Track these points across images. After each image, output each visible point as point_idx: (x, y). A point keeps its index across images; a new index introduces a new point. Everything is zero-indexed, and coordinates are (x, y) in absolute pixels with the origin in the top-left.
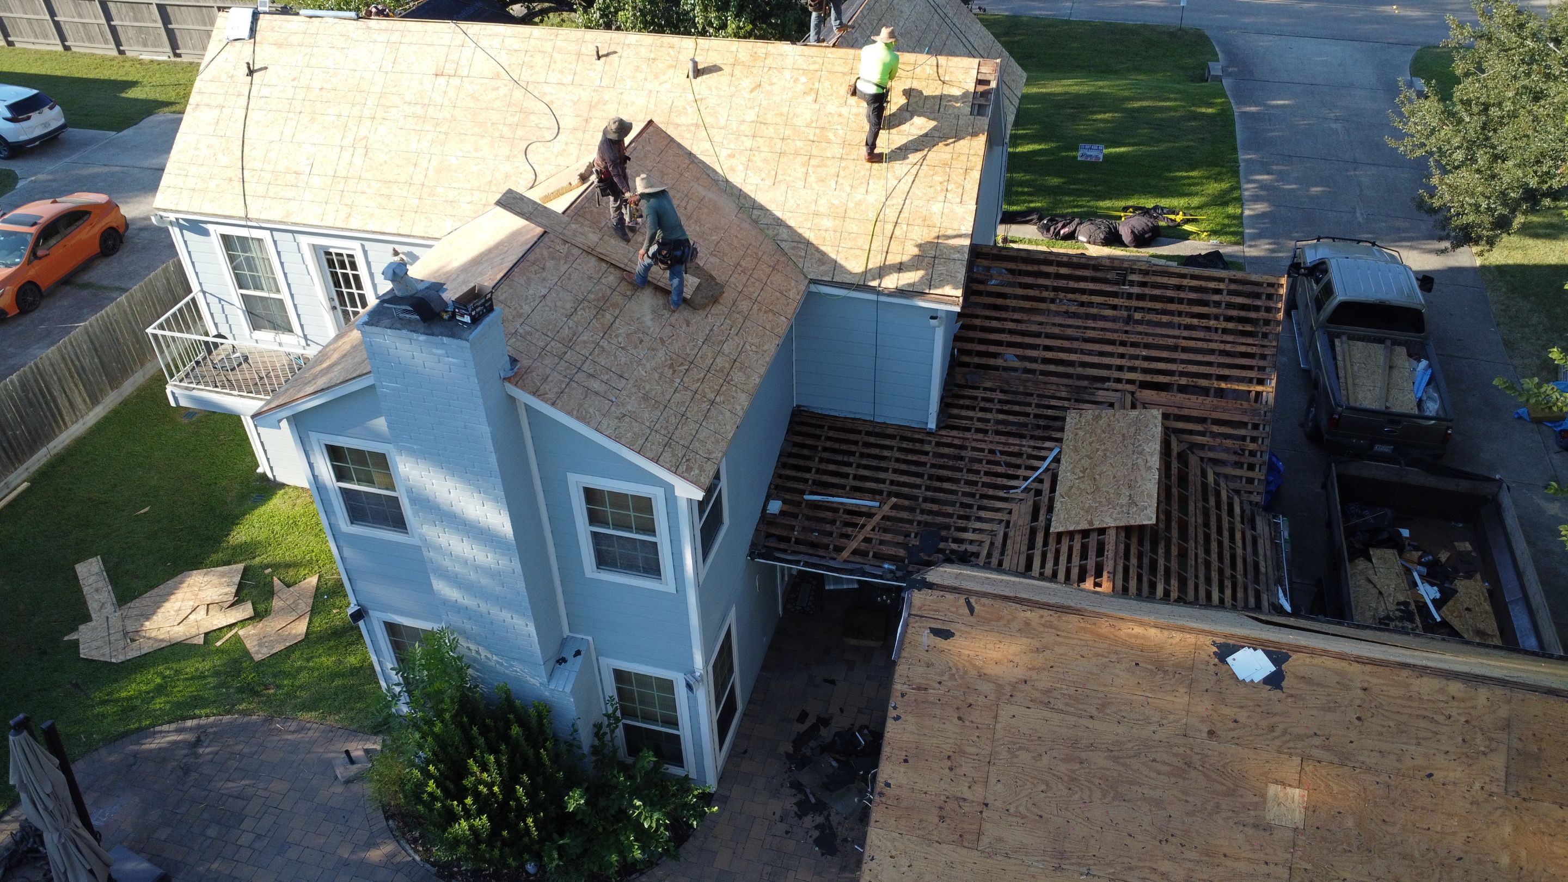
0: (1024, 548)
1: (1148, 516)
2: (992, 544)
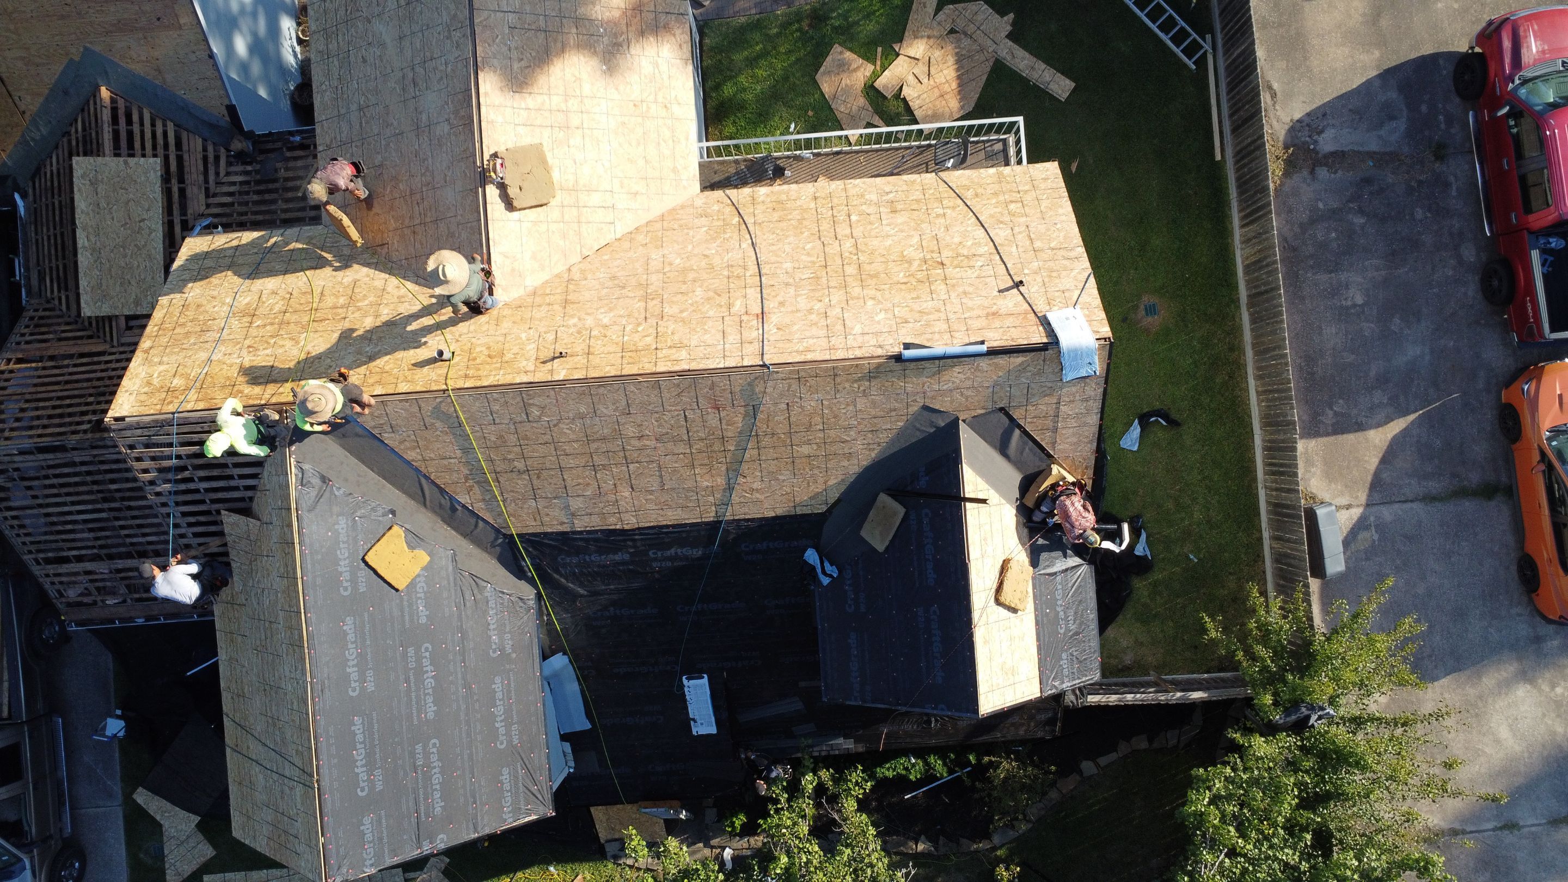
0: (186, 156)
1: (81, 164)
2: (217, 174)
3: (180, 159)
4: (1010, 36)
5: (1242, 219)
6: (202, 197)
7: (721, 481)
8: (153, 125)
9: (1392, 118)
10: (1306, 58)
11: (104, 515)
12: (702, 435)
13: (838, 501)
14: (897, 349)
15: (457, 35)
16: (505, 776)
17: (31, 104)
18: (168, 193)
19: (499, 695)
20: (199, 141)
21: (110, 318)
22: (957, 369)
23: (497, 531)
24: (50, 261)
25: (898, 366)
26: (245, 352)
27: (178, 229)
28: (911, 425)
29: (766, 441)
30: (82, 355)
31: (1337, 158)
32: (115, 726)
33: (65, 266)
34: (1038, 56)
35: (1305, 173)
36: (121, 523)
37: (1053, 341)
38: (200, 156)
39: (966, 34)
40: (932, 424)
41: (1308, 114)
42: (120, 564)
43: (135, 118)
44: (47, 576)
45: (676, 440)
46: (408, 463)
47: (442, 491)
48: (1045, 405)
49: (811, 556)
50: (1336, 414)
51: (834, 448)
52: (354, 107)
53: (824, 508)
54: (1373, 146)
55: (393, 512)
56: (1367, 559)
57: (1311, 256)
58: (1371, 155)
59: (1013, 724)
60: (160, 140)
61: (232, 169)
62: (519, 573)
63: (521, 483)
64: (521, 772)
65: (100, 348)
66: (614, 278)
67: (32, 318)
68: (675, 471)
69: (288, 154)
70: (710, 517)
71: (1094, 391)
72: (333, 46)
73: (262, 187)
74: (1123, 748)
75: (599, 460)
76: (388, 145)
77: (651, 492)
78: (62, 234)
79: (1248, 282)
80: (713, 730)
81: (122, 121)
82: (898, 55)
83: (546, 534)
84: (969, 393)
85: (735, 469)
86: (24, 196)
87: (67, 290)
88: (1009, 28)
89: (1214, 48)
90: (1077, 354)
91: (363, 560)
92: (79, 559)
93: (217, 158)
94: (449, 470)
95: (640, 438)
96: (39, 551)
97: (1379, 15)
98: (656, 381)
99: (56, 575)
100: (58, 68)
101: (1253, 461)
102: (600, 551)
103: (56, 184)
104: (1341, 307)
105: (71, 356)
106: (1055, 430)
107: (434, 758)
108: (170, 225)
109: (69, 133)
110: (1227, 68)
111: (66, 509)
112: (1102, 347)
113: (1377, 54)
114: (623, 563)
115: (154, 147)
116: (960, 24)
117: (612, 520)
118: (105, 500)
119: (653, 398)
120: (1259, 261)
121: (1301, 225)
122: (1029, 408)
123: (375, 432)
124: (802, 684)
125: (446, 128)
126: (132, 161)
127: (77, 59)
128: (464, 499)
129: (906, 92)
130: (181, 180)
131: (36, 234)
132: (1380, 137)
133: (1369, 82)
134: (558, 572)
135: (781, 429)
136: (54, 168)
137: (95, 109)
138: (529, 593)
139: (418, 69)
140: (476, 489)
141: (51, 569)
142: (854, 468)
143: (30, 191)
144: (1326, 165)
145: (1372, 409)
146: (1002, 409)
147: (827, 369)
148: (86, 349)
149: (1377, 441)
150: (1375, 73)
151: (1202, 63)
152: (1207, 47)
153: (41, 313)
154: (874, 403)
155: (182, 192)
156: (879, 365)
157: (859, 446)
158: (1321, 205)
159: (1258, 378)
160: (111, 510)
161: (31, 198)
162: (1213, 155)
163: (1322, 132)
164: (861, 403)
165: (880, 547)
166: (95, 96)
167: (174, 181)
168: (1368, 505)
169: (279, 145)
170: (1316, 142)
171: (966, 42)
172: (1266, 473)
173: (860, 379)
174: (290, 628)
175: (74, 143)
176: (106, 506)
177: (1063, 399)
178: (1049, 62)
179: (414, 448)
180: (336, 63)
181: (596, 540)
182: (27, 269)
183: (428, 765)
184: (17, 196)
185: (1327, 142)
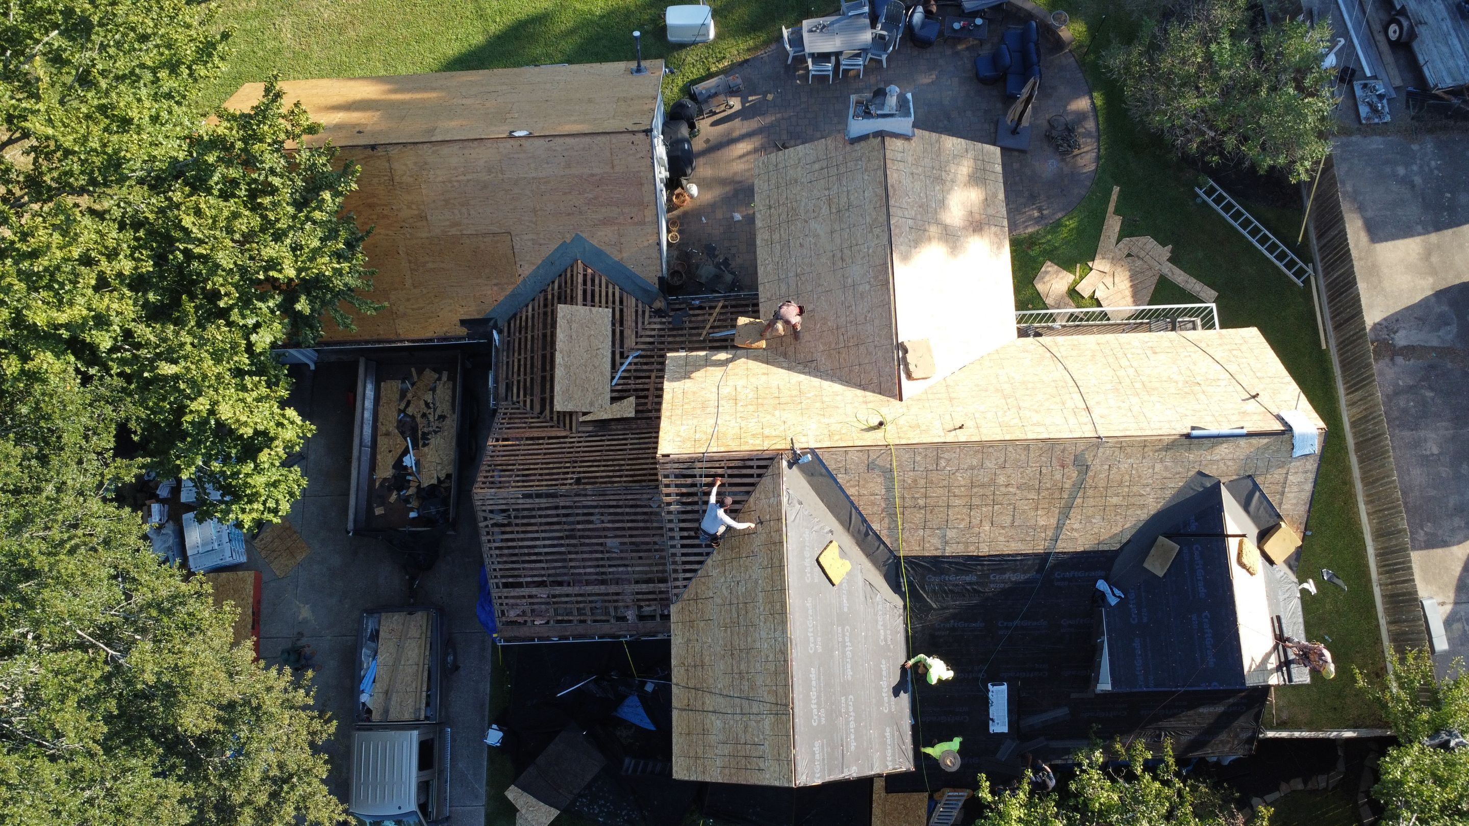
3: (621, 311)
4: (1170, 260)
5: (1346, 389)
6: (634, 336)
7: (1053, 521)
8: (607, 287)
9: (1447, 324)
10: (1380, 282)
11: (563, 549)
12: (1048, 486)
13: (1129, 541)
14: (1187, 430)
15: (877, 231)
16: (888, 734)
17: (526, 270)
18: (614, 332)
19: (884, 673)
20: (634, 300)
21: (571, 414)
22: (1225, 445)
23: (891, 551)
24: (519, 375)
25: (1187, 441)
26: (739, 420)
27: (618, 356)
28: (1187, 486)
29: (1090, 492)
30: (550, 438)
31: (1409, 351)
32: (494, 737)
33: (532, 379)
34: (1191, 274)
35: (1387, 360)
36: (573, 556)
37: (1288, 429)
38: (633, 310)
39: (1138, 257)
40: (1202, 485)
41: (1385, 319)
42: (558, 590)
43: (597, 282)
44: (500, 598)
45: (1029, 488)
46: (847, 497)
47: (864, 521)
48: (1277, 475)
49: (1102, 585)
50: (1426, 533)
51: (1132, 500)
52: (791, 274)
53: (1118, 546)
54: (1435, 343)
55: (831, 532)
56: (1462, 645)
57: (1397, 418)
58: (1434, 349)
59: (1222, 742)
60: (610, 298)
61: (653, 320)
62: (896, 587)
63: (918, 516)
64: (897, 734)
65: (563, 434)
66: (978, 385)
67: (505, 414)
68: (1024, 512)
69: (691, 312)
70: (1040, 549)
71: (1312, 465)
72: (776, 237)
73: (674, 333)
74: (1285, 788)
75: (976, 501)
76: (819, 298)
77: (1003, 528)
78: (532, 358)
79: (1355, 435)
80: (1005, 729)
81: (589, 283)
82: (1091, 269)
83: (924, 557)
84: (1230, 463)
85: (1065, 513)
86: (500, 332)
87: (532, 395)
88: (1169, 255)
89: (1315, 271)
90: (1304, 437)
91: (817, 561)
92: (528, 584)
93: (644, 312)
94: (873, 504)
95: (1007, 486)
96: (502, 577)
97: (1429, 254)
98: (1026, 446)
99: (506, 597)
100: (554, 247)
101: (1367, 566)
102: (959, 572)
103: (530, 323)
104: (1423, 455)
105: (543, 438)
106: (1283, 493)
107: (851, 709)
108: (613, 353)
109: (545, 291)
110: (1327, 286)
111: (538, 543)
112: (1320, 434)
113: (1431, 280)
114: (970, 584)
115: (607, 302)
116: (1135, 251)
117: (972, 548)
118: (568, 537)
119: (1023, 457)
120: (1365, 417)
121: (1388, 396)
122: (1269, 476)
123: (834, 473)
124: (1073, 696)
125: (867, 287)
126: (594, 309)
127: (568, 241)
128: (876, 526)
129: (1097, 295)
130: (622, 324)
131: (508, 357)
132: (1439, 337)
133: (1426, 300)
134: (923, 589)
135: (1102, 484)
136: (530, 314)
137: (572, 275)
138: (900, 603)
139: (845, 251)
140: (887, 520)
141: (506, 592)
142: (1144, 515)
143: (506, 330)
144: (1402, 355)
145: (1453, 530)
146: (1249, 476)
147: (1140, 442)
148: (553, 434)
149: (1460, 555)
150: (1430, 293)
151: (1307, 282)
152: (1310, 271)
153: (510, 411)
154: (1166, 468)
155: (622, 332)
156: (1175, 440)
157: (1150, 500)
158: (1401, 383)
159: (1366, 503)
160: (568, 545)
161: (506, 334)
162: (1320, 345)
163: (1397, 332)
164: (1158, 467)
165: (1160, 573)
166: (572, 267)
167: (617, 325)
168: (1456, 603)
169: (684, 306)
170: (1393, 339)
171: (1139, 263)
172: (1379, 574)
173: (1160, 450)
174: (772, 603)
175: (550, 297)
176: (567, 541)
177: (1292, 470)
178: (1198, 278)
179: (854, 486)
180: (778, 247)
181: (957, 563)
182: (496, 381)
183: (847, 713)
184: (495, 332)
185: (1401, 339)
